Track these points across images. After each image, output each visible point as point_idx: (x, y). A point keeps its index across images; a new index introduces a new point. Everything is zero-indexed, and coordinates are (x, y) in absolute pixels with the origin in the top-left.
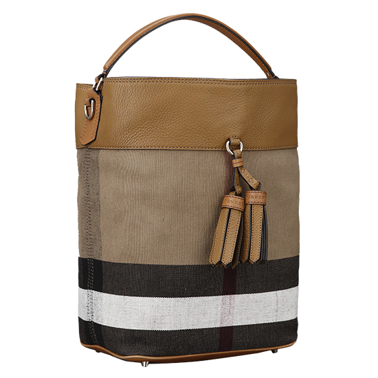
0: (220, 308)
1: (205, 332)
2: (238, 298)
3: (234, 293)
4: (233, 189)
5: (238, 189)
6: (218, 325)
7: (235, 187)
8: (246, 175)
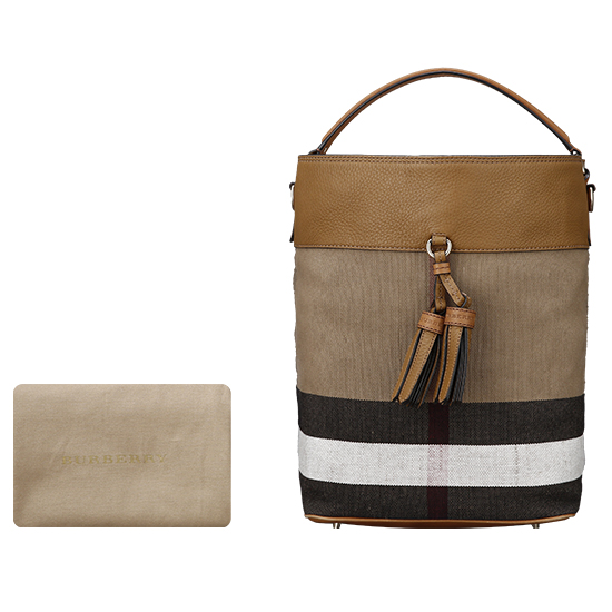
0: (426, 461)
1: (405, 490)
2: (453, 451)
3: (446, 443)
4: (433, 305)
5: (440, 304)
6: (425, 484)
7: (437, 301)
8: (450, 286)
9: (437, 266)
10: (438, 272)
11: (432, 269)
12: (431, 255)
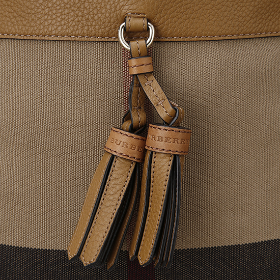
7: (133, 114)
8: (153, 90)
9: (133, 62)
10: (135, 71)
11: (127, 67)
12: (126, 45)
